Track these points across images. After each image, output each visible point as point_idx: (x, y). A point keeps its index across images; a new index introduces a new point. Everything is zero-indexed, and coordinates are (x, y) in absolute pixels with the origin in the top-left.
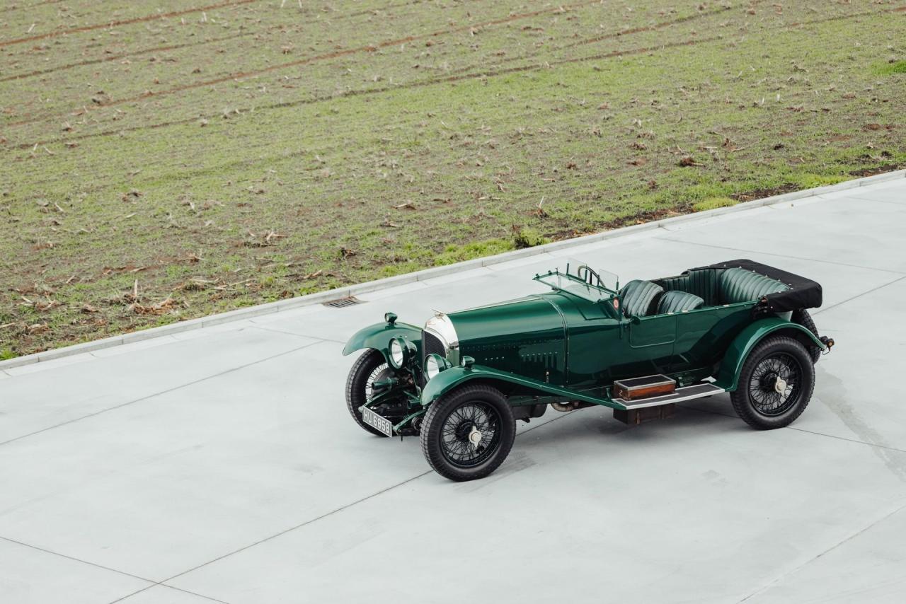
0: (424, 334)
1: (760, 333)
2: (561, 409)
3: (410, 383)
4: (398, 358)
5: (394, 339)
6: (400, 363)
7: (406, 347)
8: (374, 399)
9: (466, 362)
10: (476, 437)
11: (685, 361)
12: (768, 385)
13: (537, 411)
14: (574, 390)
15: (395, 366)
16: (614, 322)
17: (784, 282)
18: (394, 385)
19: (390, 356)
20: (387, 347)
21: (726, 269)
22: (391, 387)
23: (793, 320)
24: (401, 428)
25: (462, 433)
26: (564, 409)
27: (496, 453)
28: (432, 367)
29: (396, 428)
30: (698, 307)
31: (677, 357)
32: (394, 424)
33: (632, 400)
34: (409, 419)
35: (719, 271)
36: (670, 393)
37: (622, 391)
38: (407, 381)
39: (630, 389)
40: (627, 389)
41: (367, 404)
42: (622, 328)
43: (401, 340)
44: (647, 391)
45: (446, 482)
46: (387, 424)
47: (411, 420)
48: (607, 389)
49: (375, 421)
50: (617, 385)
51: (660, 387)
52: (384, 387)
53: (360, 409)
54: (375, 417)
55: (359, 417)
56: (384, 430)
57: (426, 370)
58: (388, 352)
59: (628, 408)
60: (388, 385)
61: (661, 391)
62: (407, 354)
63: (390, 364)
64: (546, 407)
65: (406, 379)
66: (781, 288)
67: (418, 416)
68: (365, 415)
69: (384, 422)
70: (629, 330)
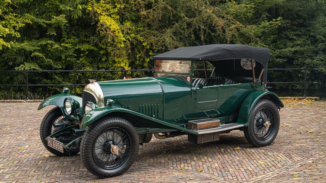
0: (84, 93)
2: (160, 137)
4: (69, 110)
5: (66, 99)
6: (70, 113)
7: (73, 102)
8: (55, 133)
9: (109, 102)
10: (115, 149)
13: (146, 139)
15: (67, 115)
16: (188, 89)
18: (67, 125)
19: (65, 110)
20: (63, 105)
24: (69, 146)
28: (88, 110)
29: (66, 147)
32: (66, 144)
33: (200, 130)
34: (74, 141)
36: (217, 127)
37: (194, 126)
39: (198, 124)
41: (51, 135)
42: (192, 92)
43: (70, 99)
44: (207, 125)
46: (61, 144)
48: (185, 126)
49: (54, 144)
50: (190, 123)
51: (213, 123)
52: (61, 126)
53: (47, 138)
54: (54, 142)
55: (45, 143)
56: (59, 149)
57: (85, 112)
58: (65, 107)
59: (199, 133)
61: (214, 125)
63: (65, 115)
64: (152, 136)
68: (49, 142)
69: (59, 144)
70: (196, 93)
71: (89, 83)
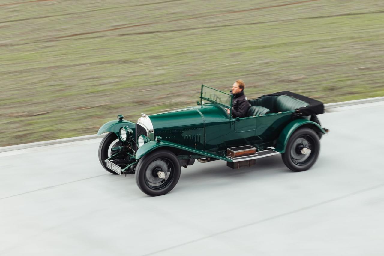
0: (137, 125)
1: (296, 126)
2: (202, 161)
3: (129, 149)
4: (124, 137)
5: (122, 128)
6: (125, 139)
7: (128, 132)
8: (112, 156)
9: (158, 139)
10: (162, 175)
11: (260, 139)
12: (298, 151)
13: (190, 162)
14: (209, 153)
15: (122, 140)
16: (228, 120)
17: (307, 102)
18: (122, 149)
19: (120, 136)
20: (119, 131)
21: (279, 95)
22: (120, 151)
23: (312, 120)
24: (126, 170)
25: (155, 173)
26: (203, 161)
27: (171, 183)
28: (141, 141)
29: (123, 170)
30: (267, 113)
31: (257, 137)
32: (122, 168)
33: (236, 157)
34: (130, 166)
35: (276, 96)
36: (254, 154)
37: (231, 153)
38: (128, 148)
39: (235, 152)
40: (233, 152)
41: (109, 159)
42: (231, 123)
43: (126, 128)
44: (243, 153)
45: (147, 196)
46: (119, 168)
47: (131, 166)
48: (224, 152)
49: (113, 167)
50: (229, 150)
51: (249, 151)
52: (117, 151)
53: (106, 161)
54: (113, 165)
55: (105, 165)
56: (117, 171)
57: (138, 143)
58: (119, 134)
59: (234, 161)
60: (119, 150)
61: (250, 153)
62: (128, 135)
63: (120, 139)
64: (194, 160)
65: (128, 147)
66: (305, 105)
67: (133, 165)
68: (108, 164)
69: (117, 167)
70: (235, 124)
71: (141, 116)
